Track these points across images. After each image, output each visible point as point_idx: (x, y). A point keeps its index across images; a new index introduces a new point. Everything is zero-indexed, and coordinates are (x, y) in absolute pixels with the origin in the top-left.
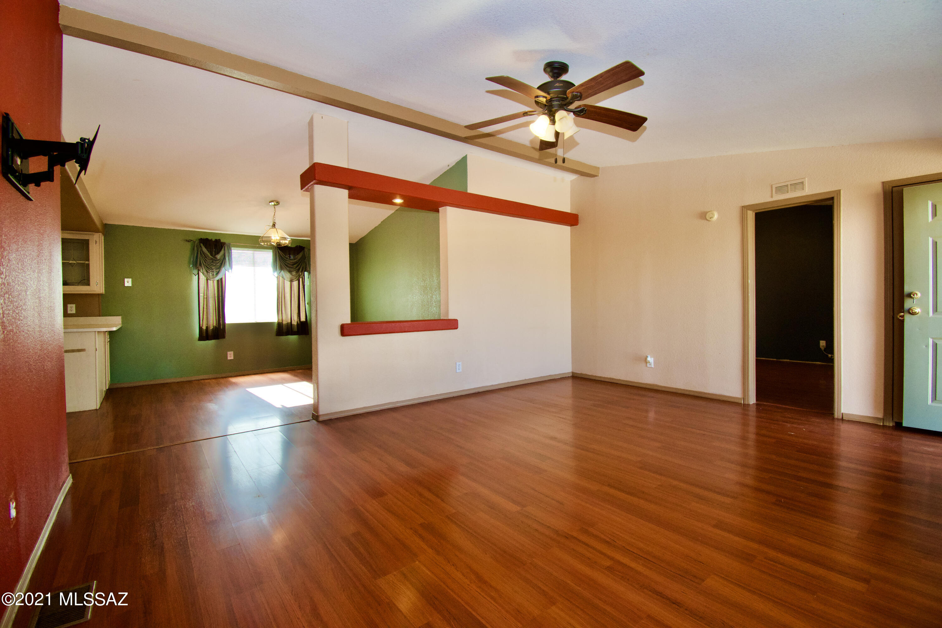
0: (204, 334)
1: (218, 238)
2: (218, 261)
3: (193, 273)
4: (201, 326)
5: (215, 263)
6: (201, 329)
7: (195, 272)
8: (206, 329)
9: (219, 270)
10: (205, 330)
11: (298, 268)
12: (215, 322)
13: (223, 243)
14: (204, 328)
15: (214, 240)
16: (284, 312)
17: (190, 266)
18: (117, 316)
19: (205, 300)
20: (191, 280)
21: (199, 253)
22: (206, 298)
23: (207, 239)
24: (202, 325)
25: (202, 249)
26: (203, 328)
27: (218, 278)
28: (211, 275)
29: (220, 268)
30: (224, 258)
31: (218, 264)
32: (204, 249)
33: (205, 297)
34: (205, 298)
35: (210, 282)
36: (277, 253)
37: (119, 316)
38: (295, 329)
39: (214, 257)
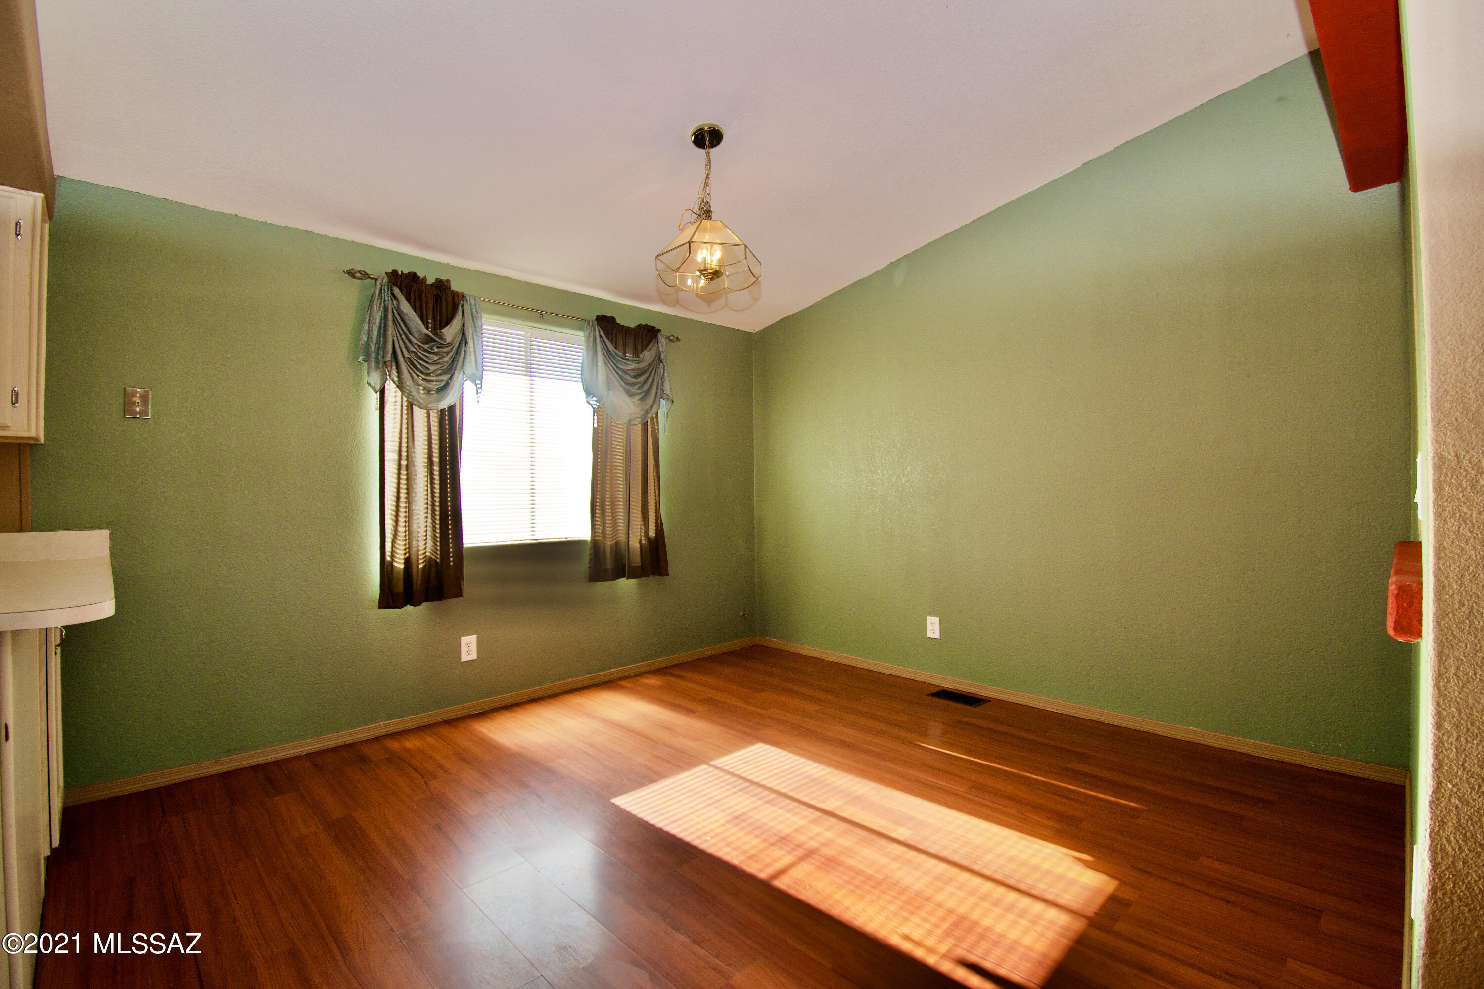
0: (400, 587)
1: (444, 278)
2: (448, 349)
3: (369, 384)
4: (388, 558)
5: (436, 354)
6: (386, 568)
7: (375, 378)
8: (404, 568)
9: (451, 378)
10: (402, 572)
11: (646, 387)
12: (430, 543)
13: (457, 293)
14: (399, 565)
15: (431, 281)
16: (610, 511)
17: (358, 358)
18: (92, 528)
19: (404, 472)
20: (357, 405)
21: (390, 317)
22: (407, 467)
23: (413, 276)
24: (392, 556)
25: (398, 305)
26: (395, 564)
27: (444, 404)
28: (422, 392)
29: (450, 369)
30: (461, 340)
31: (446, 359)
32: (406, 307)
33: (404, 463)
34: (404, 468)
35: (419, 415)
36: (598, 340)
37: (100, 527)
38: (636, 560)
39: (436, 334)
